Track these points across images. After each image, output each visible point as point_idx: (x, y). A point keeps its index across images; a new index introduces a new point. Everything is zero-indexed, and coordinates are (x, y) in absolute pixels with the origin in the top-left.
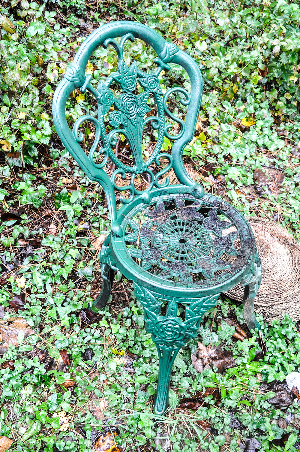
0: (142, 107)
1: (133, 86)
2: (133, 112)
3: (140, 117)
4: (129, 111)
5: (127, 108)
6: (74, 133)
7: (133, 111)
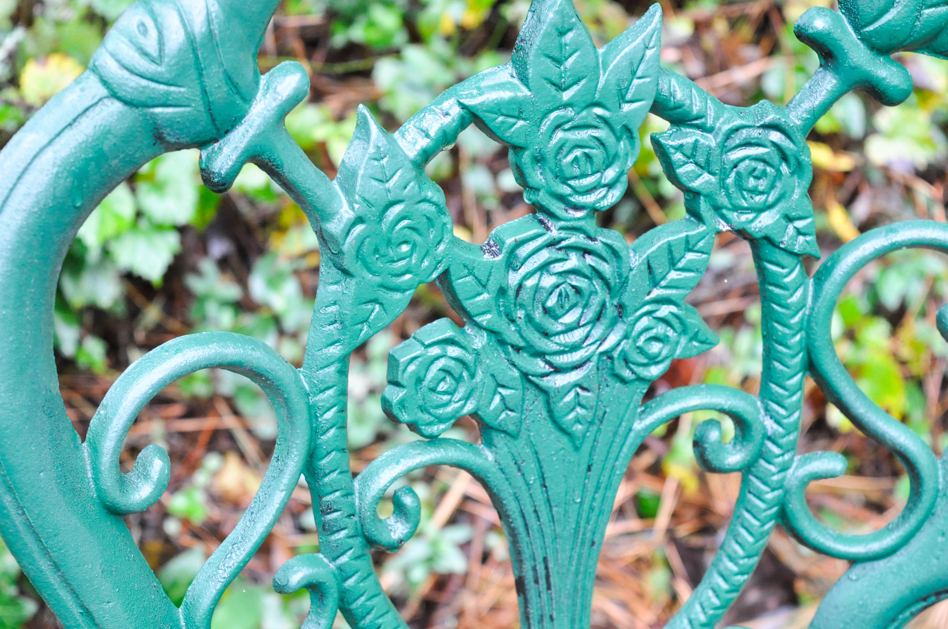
0: (645, 322)
1: (610, 174)
2: (574, 348)
3: (623, 381)
4: (546, 335)
5: (538, 315)
6: (95, 451)
7: (577, 335)
